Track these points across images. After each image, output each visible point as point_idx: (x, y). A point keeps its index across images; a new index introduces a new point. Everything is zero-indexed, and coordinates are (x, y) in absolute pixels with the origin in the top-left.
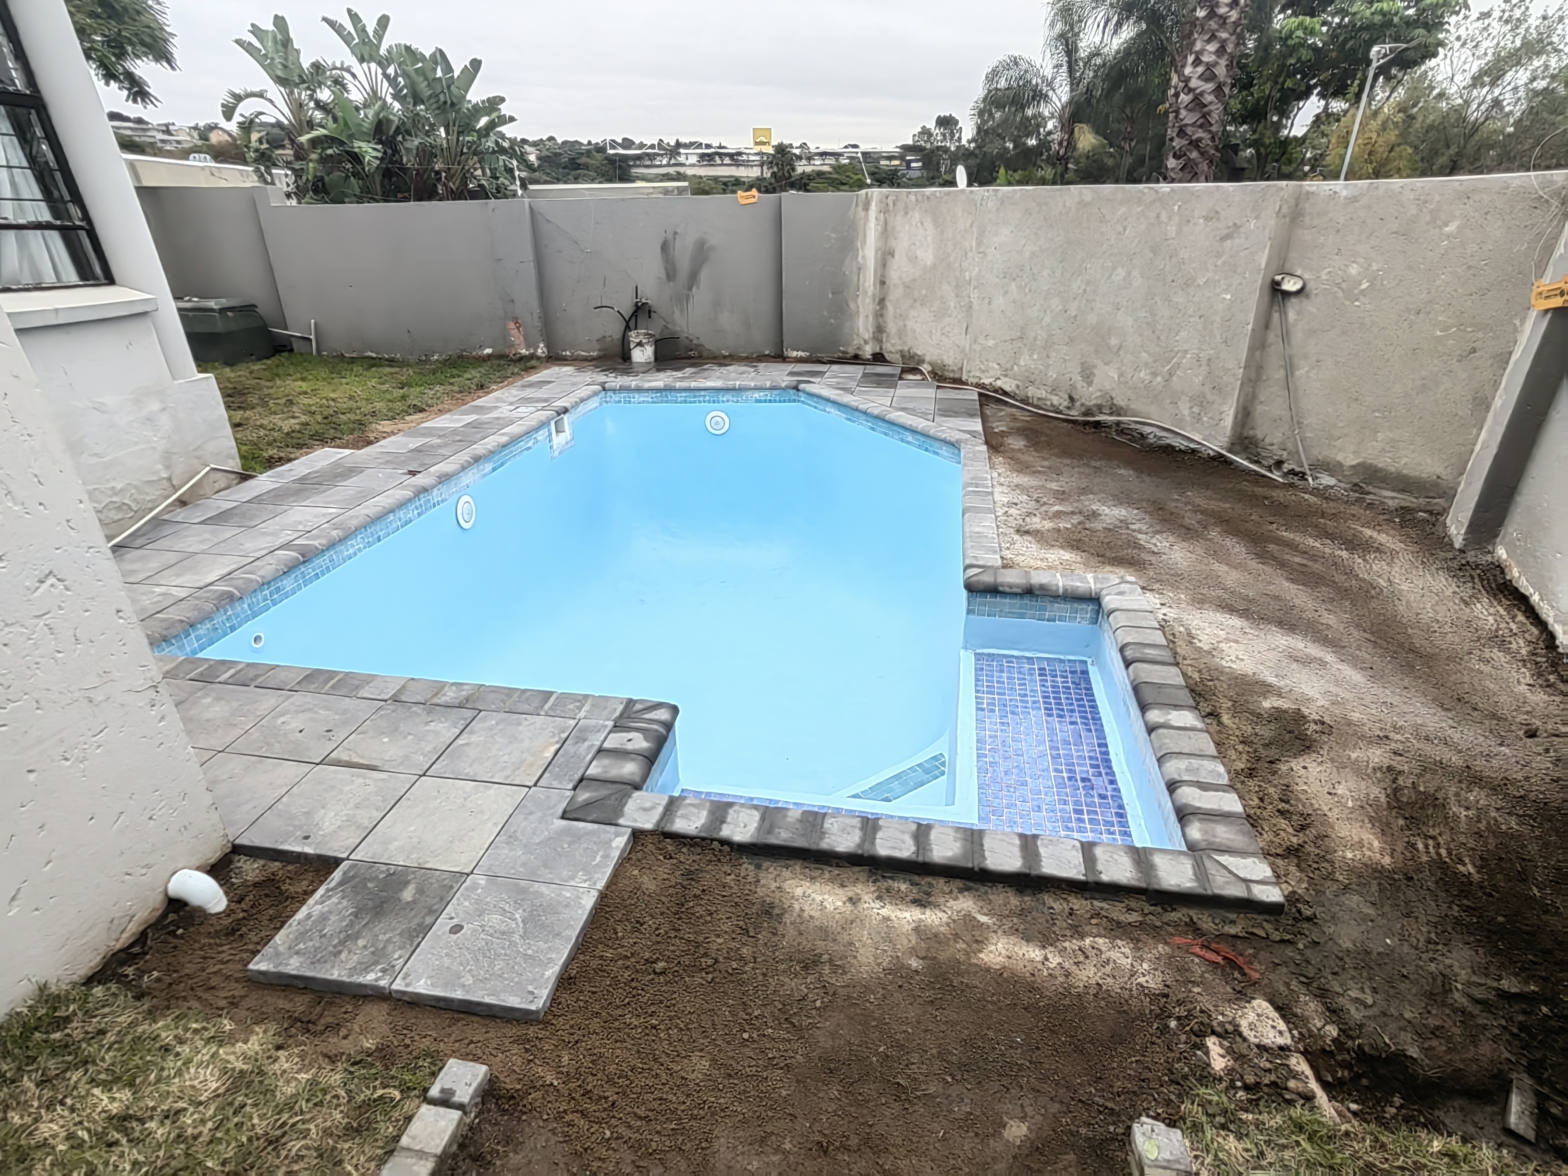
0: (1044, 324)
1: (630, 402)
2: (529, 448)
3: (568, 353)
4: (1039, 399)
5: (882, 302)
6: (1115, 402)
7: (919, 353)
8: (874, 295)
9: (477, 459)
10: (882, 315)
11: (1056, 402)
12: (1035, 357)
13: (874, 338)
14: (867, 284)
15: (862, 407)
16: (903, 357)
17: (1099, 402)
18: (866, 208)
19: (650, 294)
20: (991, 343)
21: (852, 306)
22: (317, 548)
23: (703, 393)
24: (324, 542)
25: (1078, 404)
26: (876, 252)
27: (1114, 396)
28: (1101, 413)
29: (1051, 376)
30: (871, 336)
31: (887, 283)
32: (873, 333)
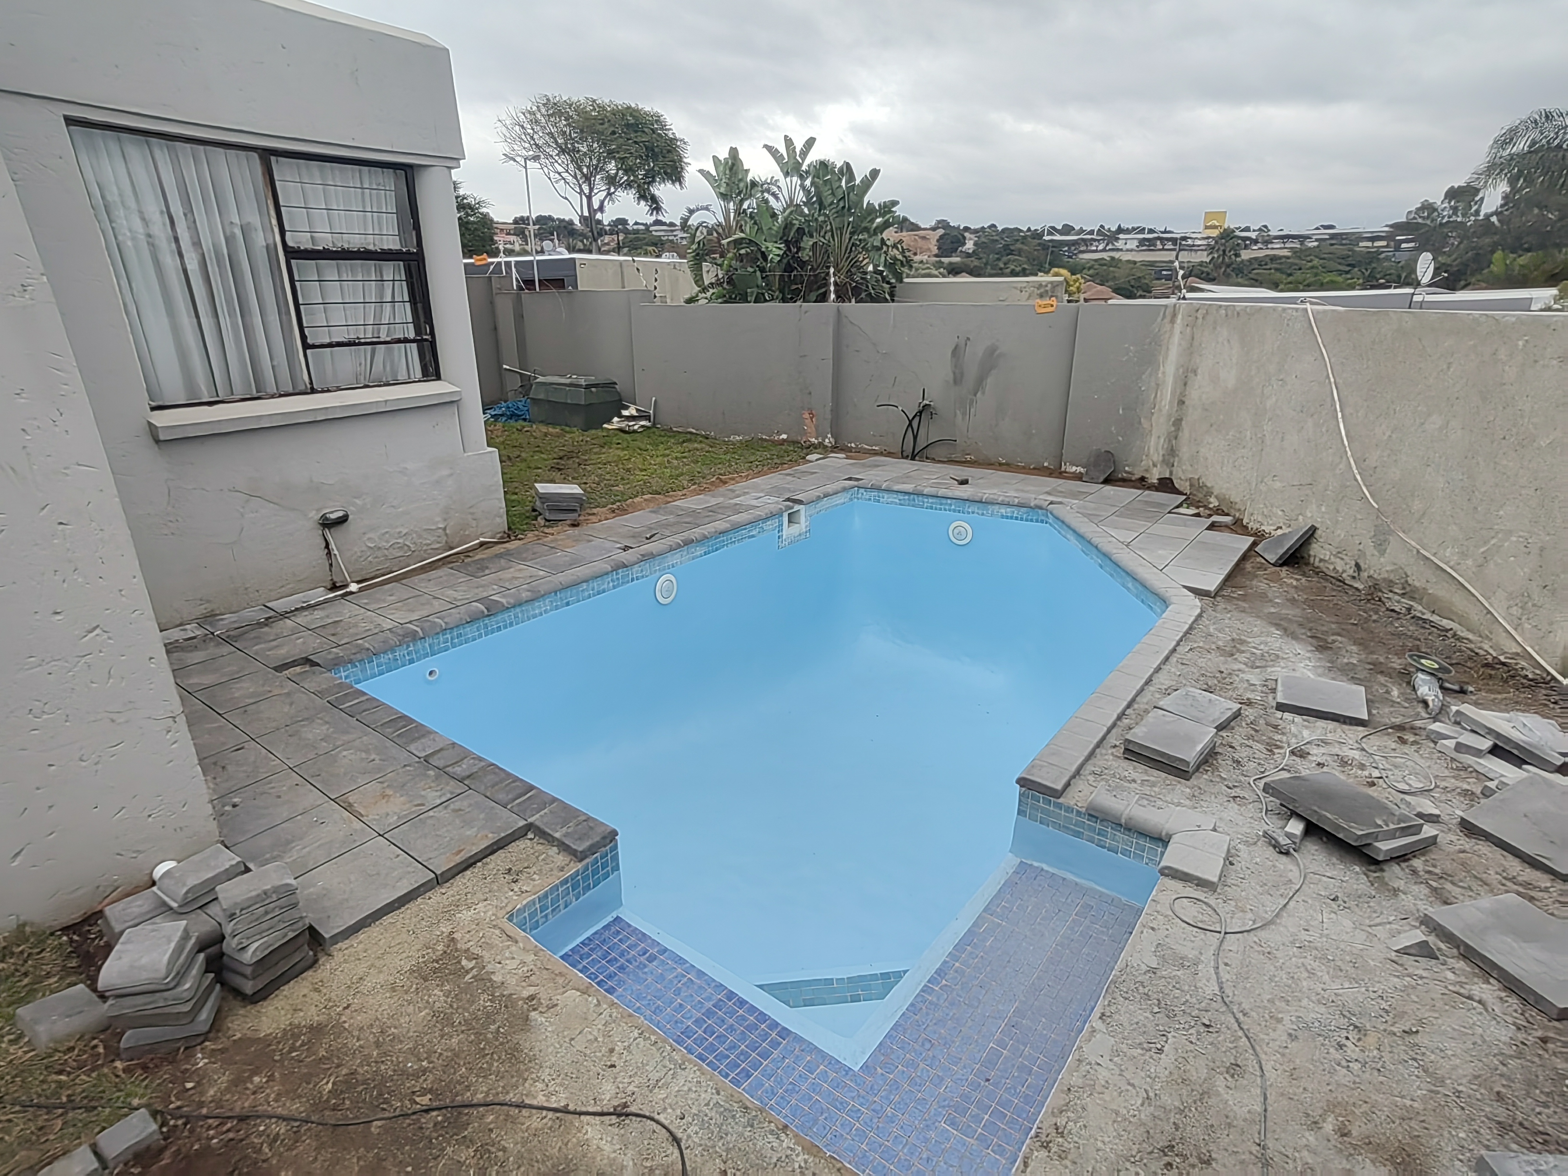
0: (1338, 472)
1: (878, 501)
2: (753, 536)
3: (853, 445)
4: (1321, 560)
5: (1178, 423)
6: (1410, 582)
7: (1209, 485)
8: (1169, 416)
9: (688, 543)
10: (1176, 438)
11: (1340, 569)
12: (1323, 509)
13: (1163, 461)
14: (1163, 403)
15: (1096, 541)
16: (1191, 485)
17: (1392, 577)
18: (1173, 321)
19: (934, 397)
20: (1278, 485)
21: (1145, 423)
22: (503, 606)
23: (949, 501)
24: (512, 601)
25: (1365, 575)
26: (1177, 369)
27: (1409, 573)
28: (1391, 591)
29: (1339, 535)
30: (1161, 458)
31: (1186, 403)
32: (1163, 455)
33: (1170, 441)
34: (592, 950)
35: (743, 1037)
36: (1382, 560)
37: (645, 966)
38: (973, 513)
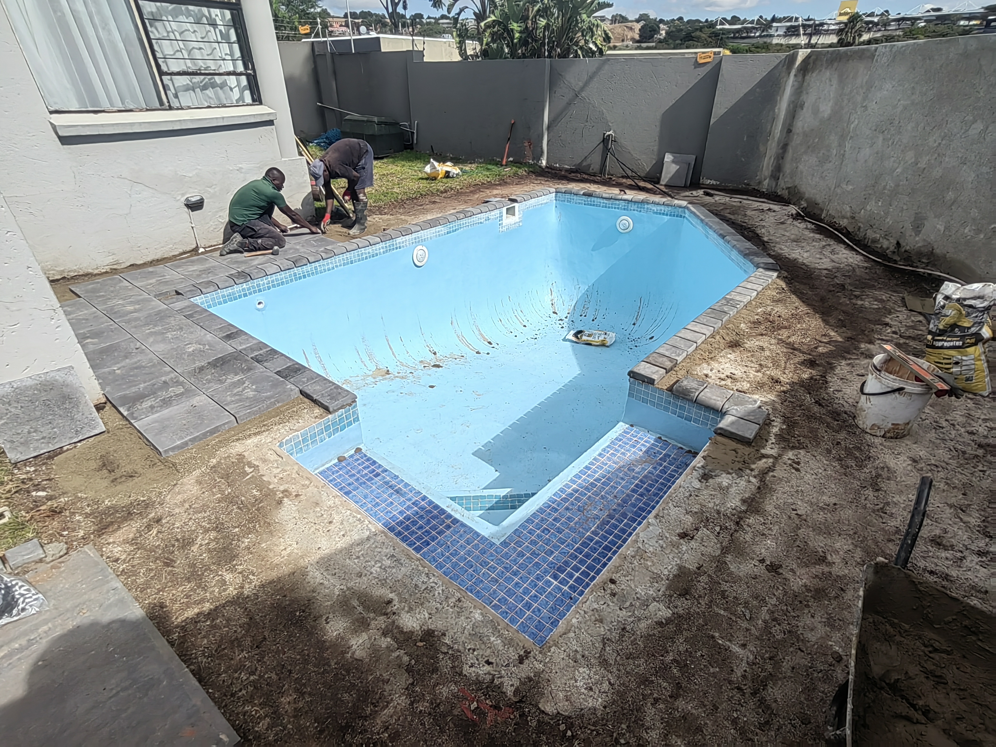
0: (895, 174)
3: (557, 165)
5: (785, 146)
6: (935, 254)
7: (802, 191)
8: (779, 142)
10: (783, 158)
11: (885, 246)
13: (772, 177)
14: (776, 131)
17: (922, 251)
18: (790, 67)
19: (615, 130)
20: (850, 188)
21: (762, 148)
23: (618, 202)
24: (313, 258)
25: (902, 250)
26: (789, 105)
27: (935, 246)
28: (920, 261)
29: (888, 222)
30: (770, 174)
31: (793, 131)
32: (772, 171)
33: (778, 160)
34: (340, 469)
35: (428, 522)
36: (917, 239)
37: (373, 479)
38: (634, 210)
